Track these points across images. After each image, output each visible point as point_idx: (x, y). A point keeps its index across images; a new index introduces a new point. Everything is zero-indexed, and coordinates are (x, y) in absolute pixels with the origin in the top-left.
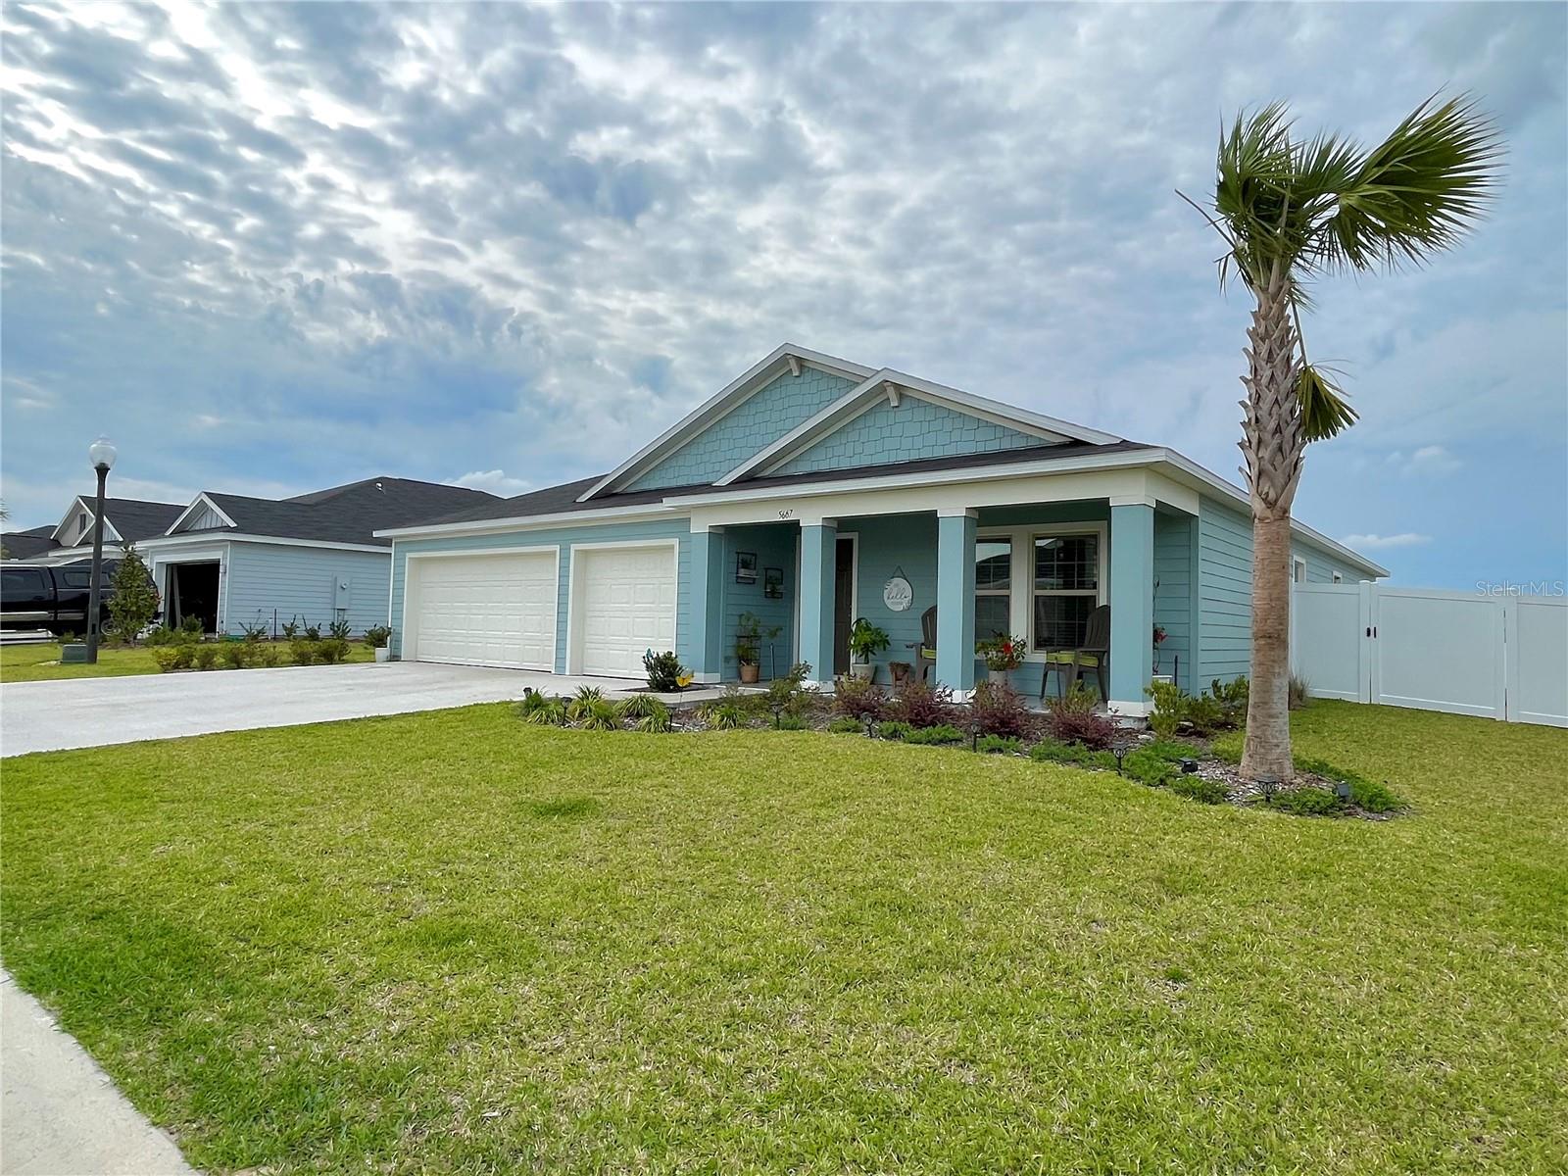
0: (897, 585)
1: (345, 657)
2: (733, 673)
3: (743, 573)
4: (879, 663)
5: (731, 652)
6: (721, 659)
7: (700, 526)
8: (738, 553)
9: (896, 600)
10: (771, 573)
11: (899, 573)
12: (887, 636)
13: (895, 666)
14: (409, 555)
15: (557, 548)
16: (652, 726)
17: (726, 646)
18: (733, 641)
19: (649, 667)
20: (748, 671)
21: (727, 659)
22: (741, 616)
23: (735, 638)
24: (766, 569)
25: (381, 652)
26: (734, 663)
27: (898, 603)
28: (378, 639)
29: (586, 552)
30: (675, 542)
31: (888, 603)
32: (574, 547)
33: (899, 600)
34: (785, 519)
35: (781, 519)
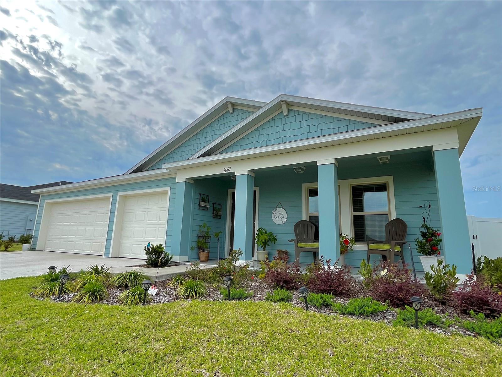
0: (279, 212)
1: (9, 249)
2: (195, 256)
3: (202, 204)
4: (270, 251)
5: (194, 245)
6: (189, 249)
7: (181, 178)
8: (200, 194)
9: (278, 219)
10: (215, 206)
11: (280, 205)
12: (276, 236)
13: (280, 252)
14: (46, 201)
15: (111, 195)
17: (192, 241)
18: (196, 239)
19: (148, 253)
20: (203, 255)
21: (192, 248)
22: (200, 226)
23: (197, 237)
24: (213, 204)
25: (26, 246)
26: (196, 250)
27: (279, 221)
28: (25, 240)
29: (125, 197)
30: (168, 189)
31: (274, 220)
32: (119, 194)
33: (280, 219)
34: (227, 172)
35: (225, 172)
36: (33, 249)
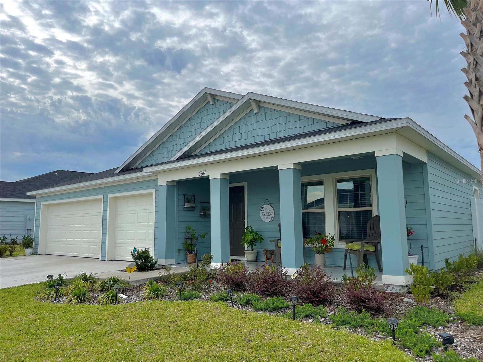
0: (266, 209)
1: (13, 253)
2: (182, 258)
3: (187, 205)
4: (259, 250)
5: (181, 247)
6: (175, 251)
7: (163, 181)
8: (184, 195)
9: (266, 216)
10: (203, 205)
11: (267, 202)
12: (261, 235)
13: (266, 252)
14: (42, 203)
15: (102, 197)
16: (104, 300)
17: (178, 243)
18: (183, 241)
19: (135, 258)
20: (190, 257)
21: (179, 251)
22: (186, 228)
23: (184, 239)
24: (201, 203)
25: (28, 251)
26: (183, 252)
27: (267, 218)
28: (28, 243)
29: (116, 198)
30: (153, 191)
31: (262, 218)
32: (110, 196)
33: (268, 216)
34: (202, 176)
35: (200, 176)
36: (35, 253)
